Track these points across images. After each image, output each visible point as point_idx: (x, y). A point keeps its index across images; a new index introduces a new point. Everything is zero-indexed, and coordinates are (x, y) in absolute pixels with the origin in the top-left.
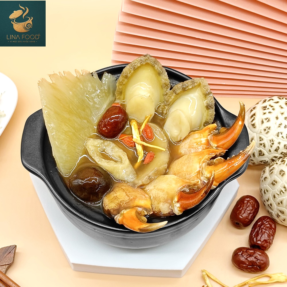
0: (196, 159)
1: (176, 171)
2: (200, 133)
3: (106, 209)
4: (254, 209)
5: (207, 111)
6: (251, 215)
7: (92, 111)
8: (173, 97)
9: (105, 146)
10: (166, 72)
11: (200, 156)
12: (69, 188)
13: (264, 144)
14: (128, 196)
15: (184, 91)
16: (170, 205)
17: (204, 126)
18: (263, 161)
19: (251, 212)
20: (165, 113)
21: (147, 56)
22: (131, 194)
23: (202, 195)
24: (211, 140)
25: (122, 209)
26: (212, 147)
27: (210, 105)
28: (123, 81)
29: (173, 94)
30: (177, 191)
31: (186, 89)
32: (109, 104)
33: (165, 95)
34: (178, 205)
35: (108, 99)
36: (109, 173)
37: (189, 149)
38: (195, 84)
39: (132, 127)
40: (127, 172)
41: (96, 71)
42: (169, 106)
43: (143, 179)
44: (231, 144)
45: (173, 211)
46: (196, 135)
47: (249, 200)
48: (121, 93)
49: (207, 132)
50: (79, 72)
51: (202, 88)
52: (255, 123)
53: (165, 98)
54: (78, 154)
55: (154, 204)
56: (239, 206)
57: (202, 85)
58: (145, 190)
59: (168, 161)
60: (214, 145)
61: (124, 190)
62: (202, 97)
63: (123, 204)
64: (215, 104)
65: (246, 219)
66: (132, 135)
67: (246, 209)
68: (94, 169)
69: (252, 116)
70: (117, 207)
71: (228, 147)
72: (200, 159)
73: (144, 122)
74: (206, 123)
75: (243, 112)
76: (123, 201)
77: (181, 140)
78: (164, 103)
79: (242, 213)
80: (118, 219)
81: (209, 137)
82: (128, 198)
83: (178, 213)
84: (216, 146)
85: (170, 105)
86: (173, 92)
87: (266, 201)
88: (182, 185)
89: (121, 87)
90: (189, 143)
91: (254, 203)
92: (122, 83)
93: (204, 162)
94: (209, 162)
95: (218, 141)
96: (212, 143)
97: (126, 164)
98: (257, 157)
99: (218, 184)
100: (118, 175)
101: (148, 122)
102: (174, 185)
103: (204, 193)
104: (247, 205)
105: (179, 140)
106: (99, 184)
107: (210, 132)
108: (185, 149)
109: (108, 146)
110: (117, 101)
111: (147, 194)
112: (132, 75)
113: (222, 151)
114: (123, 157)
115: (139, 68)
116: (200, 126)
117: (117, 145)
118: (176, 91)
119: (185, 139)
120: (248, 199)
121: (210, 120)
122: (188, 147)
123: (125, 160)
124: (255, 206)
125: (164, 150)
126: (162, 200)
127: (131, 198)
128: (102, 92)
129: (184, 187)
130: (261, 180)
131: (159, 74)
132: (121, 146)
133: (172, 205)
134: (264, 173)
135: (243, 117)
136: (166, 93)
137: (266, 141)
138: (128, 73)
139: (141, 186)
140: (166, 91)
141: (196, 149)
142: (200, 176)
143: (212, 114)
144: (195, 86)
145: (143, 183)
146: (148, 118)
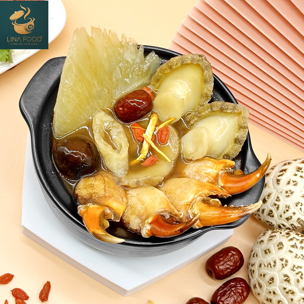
0: (194, 188)
1: (168, 189)
2: (215, 163)
3: (76, 192)
4: (234, 266)
5: (233, 144)
6: (229, 270)
7: (119, 85)
8: (207, 112)
9: (113, 126)
10: (214, 82)
11: (200, 188)
12: (52, 151)
13: (278, 205)
14: (105, 191)
15: (221, 111)
16: (142, 223)
17: (224, 158)
18: (269, 222)
19: (230, 267)
20: (192, 124)
21: (202, 56)
22: (110, 190)
23: (176, 230)
24: (221, 176)
25: (91, 201)
26: (218, 185)
27: (240, 139)
28: (165, 70)
29: (209, 108)
30: (156, 211)
31: (224, 111)
32: (141, 86)
33: (200, 106)
34: (149, 227)
35: (143, 80)
36: (101, 156)
37: (195, 173)
38: (236, 110)
39: (151, 121)
40: (119, 164)
41: (144, 46)
42: (199, 119)
43: (131, 181)
44: (238, 192)
45: (141, 231)
46: (210, 163)
47: (235, 255)
48: (158, 80)
49: (221, 166)
50: (126, 38)
51: (241, 119)
52: (281, 179)
53: (199, 108)
54: (82, 120)
55: (128, 213)
56: (221, 255)
57: (241, 116)
58: (128, 192)
59: (167, 174)
60: (221, 183)
61: (105, 183)
62: (235, 128)
63: (95, 196)
64: (245, 141)
65: (221, 272)
66: (146, 129)
67: (226, 262)
68: (89, 144)
69: (282, 171)
70: (87, 197)
71: (233, 193)
72: (198, 191)
73: (164, 122)
74: (227, 156)
75: (266, 166)
76: (97, 193)
77: (191, 160)
78: (195, 113)
79: (220, 264)
80: (81, 209)
81: (221, 172)
82: (104, 193)
83: (145, 236)
84: (222, 185)
85: (201, 118)
86: (209, 106)
87: (251, 265)
88: (165, 209)
89: (160, 74)
90: (198, 167)
91: (238, 260)
92: (164, 71)
93: (200, 196)
94: (206, 198)
95: (226, 182)
96: (220, 180)
97: (123, 156)
98: (265, 215)
99: (202, 226)
100: (109, 163)
101: (169, 124)
102: (156, 204)
103: (179, 230)
104: (230, 258)
105: (190, 158)
106: (84, 163)
107: (225, 167)
108: (191, 171)
109: (115, 127)
110: (149, 87)
111: (127, 198)
112: (177, 69)
113: (225, 194)
114: (123, 147)
115: (187, 64)
116: (219, 156)
117: (125, 131)
118: (213, 107)
119: (197, 160)
120: (234, 253)
121: (233, 154)
122: (195, 170)
123: (124, 152)
124: (238, 264)
125: (169, 161)
126: (136, 212)
127: (107, 195)
128: (139, 70)
129: (165, 211)
130: (257, 241)
131: (205, 81)
132: (128, 135)
133: (143, 224)
134: (264, 235)
135: (263, 171)
136: (202, 104)
137: (282, 204)
138: (173, 65)
139: (125, 186)
140: (204, 102)
141: (202, 177)
142: (189, 208)
143: (237, 150)
144: (234, 113)
145: (128, 184)
146: (170, 120)
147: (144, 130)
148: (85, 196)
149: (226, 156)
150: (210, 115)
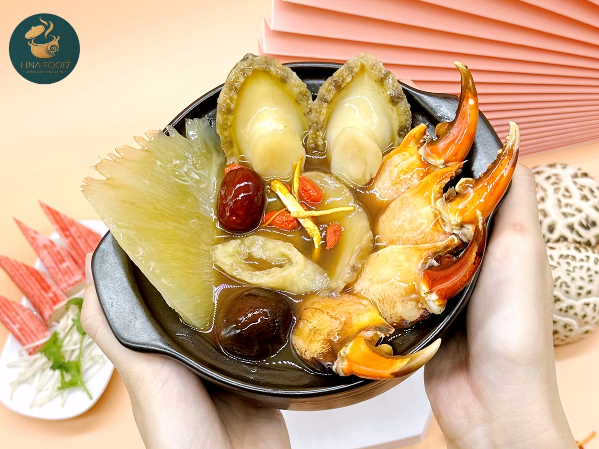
0: (420, 201)
1: (391, 237)
2: (400, 151)
3: (307, 359)
5: (394, 108)
7: (197, 198)
8: (324, 111)
9: (249, 247)
10: (293, 71)
11: (424, 192)
14: (336, 319)
15: (340, 90)
16: (418, 301)
17: (402, 137)
20: (322, 145)
22: (337, 312)
23: (473, 261)
24: (427, 155)
25: (338, 348)
26: (437, 167)
27: (396, 95)
28: (225, 122)
29: (322, 105)
30: (417, 271)
31: (344, 86)
32: (219, 171)
33: (308, 114)
34: (434, 297)
35: (214, 164)
36: (277, 291)
37: (394, 188)
38: (355, 69)
39: (278, 193)
40: (308, 275)
42: (323, 130)
43: (343, 274)
44: (469, 147)
45: (429, 311)
46: (396, 159)
48: (231, 144)
49: (412, 146)
50: (142, 138)
51: (371, 72)
53: (310, 119)
54: (210, 281)
55: (386, 311)
57: (367, 67)
58: (355, 292)
59: (369, 224)
60: (438, 162)
61: (322, 311)
62: (376, 89)
63: (334, 337)
66: (285, 207)
68: (250, 295)
70: (326, 348)
72: (428, 197)
73: (293, 178)
74: (403, 131)
76: (332, 331)
77: (371, 180)
78: (312, 129)
80: (340, 367)
81: (421, 152)
82: (338, 322)
83: (439, 310)
84: (443, 161)
85: (323, 126)
86: (320, 102)
88: (422, 258)
90: (389, 178)
92: (226, 124)
93: (436, 199)
94: (446, 195)
96: (432, 161)
97: (302, 263)
101: (301, 172)
102: (406, 264)
103: (476, 258)
105: (368, 180)
106: (274, 318)
107: (417, 142)
109: (252, 245)
110: (230, 161)
111: (364, 299)
112: (238, 104)
113: (455, 167)
114: (289, 253)
115: (244, 85)
116: (393, 140)
118: (325, 97)
121: (406, 120)
122: (390, 185)
126: (397, 299)
127: (343, 319)
129: (427, 259)
131: (283, 80)
133: (422, 301)
135: (472, 90)
136: (309, 109)
138: (228, 104)
139: (346, 288)
140: (308, 104)
141: (408, 181)
142: (441, 227)
143: (406, 109)
144: (356, 74)
145: (345, 282)
146: (298, 167)
147: (284, 210)
148: (324, 349)
149: (401, 131)
150: (331, 110)
